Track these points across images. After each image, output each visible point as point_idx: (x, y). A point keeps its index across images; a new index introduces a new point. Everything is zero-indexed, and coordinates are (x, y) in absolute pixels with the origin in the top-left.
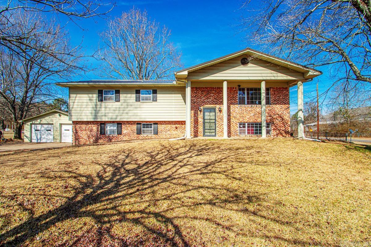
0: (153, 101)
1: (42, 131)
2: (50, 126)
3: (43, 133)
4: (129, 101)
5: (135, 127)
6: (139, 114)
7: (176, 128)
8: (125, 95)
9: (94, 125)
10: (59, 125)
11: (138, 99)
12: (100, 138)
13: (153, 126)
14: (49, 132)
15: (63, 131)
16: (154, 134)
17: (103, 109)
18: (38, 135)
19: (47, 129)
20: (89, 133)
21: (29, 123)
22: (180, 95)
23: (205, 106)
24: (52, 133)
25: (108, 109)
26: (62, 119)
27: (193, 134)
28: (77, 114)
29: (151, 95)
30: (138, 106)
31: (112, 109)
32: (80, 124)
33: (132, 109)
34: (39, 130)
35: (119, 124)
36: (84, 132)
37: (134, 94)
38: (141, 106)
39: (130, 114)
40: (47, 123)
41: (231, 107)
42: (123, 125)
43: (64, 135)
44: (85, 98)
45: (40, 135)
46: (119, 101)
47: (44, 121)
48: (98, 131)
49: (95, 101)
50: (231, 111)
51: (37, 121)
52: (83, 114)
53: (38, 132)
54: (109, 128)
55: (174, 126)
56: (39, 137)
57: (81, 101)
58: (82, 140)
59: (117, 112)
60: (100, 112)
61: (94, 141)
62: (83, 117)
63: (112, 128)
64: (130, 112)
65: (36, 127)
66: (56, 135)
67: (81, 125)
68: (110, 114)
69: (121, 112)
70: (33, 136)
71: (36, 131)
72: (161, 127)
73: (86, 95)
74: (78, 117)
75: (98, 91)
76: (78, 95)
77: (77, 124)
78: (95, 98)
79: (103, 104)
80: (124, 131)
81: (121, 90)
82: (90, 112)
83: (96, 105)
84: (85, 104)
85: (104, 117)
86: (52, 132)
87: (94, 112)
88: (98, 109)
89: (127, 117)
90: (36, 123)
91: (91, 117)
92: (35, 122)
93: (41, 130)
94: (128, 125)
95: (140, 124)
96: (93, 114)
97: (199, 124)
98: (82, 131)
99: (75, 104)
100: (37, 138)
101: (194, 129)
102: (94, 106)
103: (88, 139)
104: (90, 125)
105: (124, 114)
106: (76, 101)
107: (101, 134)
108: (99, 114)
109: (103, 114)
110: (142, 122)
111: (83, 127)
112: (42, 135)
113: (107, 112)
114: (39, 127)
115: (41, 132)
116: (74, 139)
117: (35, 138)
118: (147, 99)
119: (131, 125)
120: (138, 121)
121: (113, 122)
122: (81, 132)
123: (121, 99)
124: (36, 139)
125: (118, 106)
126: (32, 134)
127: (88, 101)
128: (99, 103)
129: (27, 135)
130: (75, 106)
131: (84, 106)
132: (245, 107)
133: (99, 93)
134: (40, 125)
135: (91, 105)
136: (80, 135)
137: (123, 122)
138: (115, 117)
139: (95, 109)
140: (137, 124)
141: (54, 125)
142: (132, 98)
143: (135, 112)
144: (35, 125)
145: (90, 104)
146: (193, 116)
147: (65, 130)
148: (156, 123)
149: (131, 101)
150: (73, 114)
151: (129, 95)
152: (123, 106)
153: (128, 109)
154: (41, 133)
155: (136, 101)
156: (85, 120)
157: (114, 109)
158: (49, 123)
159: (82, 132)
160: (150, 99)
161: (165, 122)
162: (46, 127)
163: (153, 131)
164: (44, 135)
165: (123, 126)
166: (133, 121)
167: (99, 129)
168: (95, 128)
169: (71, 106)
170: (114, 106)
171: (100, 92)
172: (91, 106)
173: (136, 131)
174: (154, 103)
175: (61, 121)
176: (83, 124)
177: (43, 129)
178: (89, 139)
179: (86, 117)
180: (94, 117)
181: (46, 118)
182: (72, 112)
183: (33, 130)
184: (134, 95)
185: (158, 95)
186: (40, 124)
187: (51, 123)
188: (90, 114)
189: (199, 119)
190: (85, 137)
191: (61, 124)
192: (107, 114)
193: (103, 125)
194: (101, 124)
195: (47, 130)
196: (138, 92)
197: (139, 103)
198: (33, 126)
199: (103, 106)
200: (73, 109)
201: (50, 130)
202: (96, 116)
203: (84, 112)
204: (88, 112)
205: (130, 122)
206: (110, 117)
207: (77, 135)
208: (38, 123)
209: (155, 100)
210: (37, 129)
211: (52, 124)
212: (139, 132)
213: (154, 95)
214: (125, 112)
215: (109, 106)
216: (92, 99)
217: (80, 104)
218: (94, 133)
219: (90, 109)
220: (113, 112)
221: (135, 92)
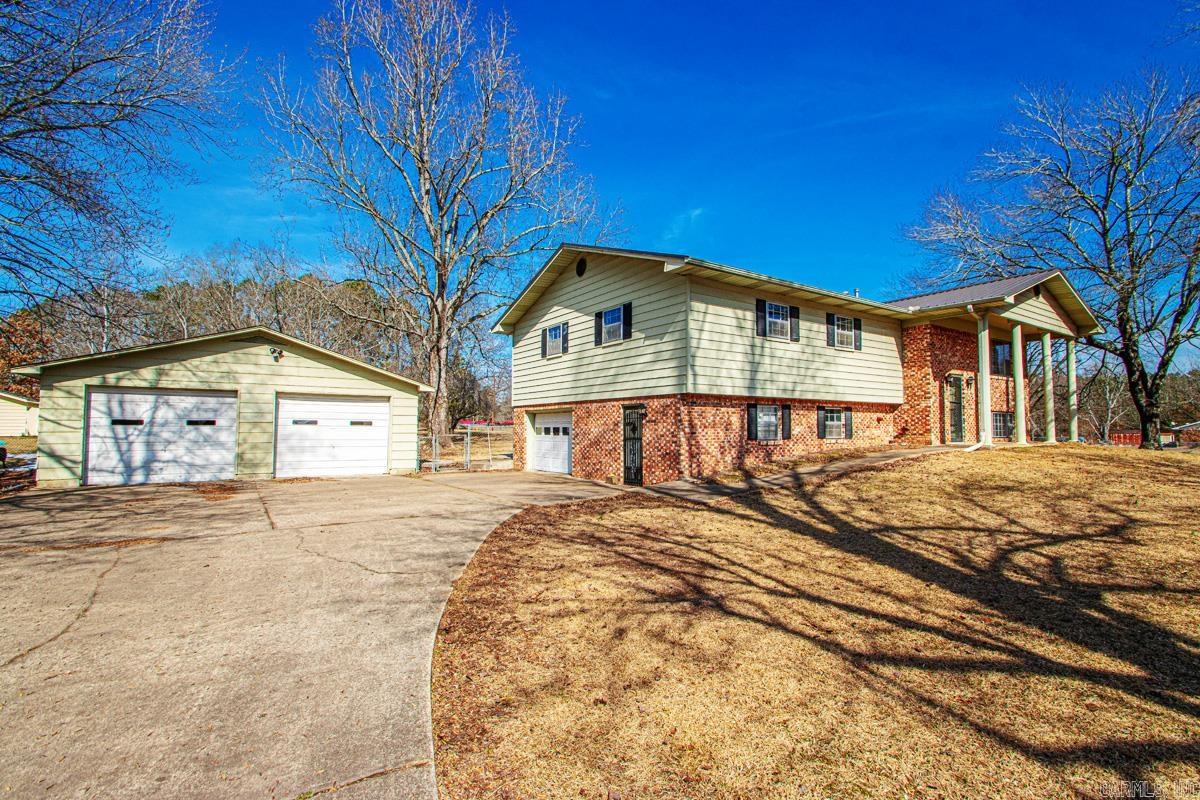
0: (856, 347)
1: (163, 425)
2: (212, 402)
3: (166, 435)
4: (814, 343)
5: (813, 417)
6: (833, 382)
7: (879, 420)
8: (808, 324)
9: (733, 410)
10: (272, 397)
11: (830, 342)
12: (748, 451)
13: (843, 415)
14: (206, 429)
15: (286, 427)
16: (846, 438)
17: (767, 360)
18: (131, 443)
19: (195, 417)
20: (722, 435)
21: (79, 385)
22: (892, 340)
24: (224, 437)
25: (776, 362)
26: (285, 371)
27: (939, 436)
28: (709, 372)
29: (853, 333)
30: (831, 360)
31: (785, 362)
32: (700, 405)
33: (822, 366)
34: (140, 422)
35: (787, 407)
36: (710, 431)
37: (821, 323)
38: (838, 360)
39: (817, 381)
40: (204, 387)
42: (792, 411)
43: (293, 442)
44: (727, 321)
45: (149, 445)
46: (797, 340)
47: (180, 374)
48: (742, 427)
49: (749, 333)
51: (135, 374)
52: (724, 373)
53: (131, 429)
54: (765, 418)
55: (875, 416)
56: (139, 455)
57: (717, 328)
58: (707, 460)
59: (794, 371)
60: (761, 369)
61: (734, 461)
62: (724, 382)
64: (819, 374)
65: (121, 403)
66: (254, 447)
67: (703, 408)
68: (782, 378)
69: (803, 372)
70: (92, 454)
71: (120, 429)
72: (857, 417)
73: (728, 312)
74: (713, 381)
75: (755, 302)
76: (712, 308)
77: (693, 403)
78: (749, 325)
79: (767, 344)
80: (796, 430)
81: (801, 309)
82: (740, 365)
83: (753, 346)
84: (728, 339)
85: (768, 385)
86: (221, 429)
87: (747, 367)
88: (757, 358)
89: (812, 387)
90: (125, 383)
91: (741, 383)
92: (119, 379)
93: (152, 423)
94: (802, 412)
95: (823, 408)
96: (748, 375)
97: (946, 412)
98: (705, 427)
99: (705, 335)
100: (122, 460)
101: (940, 425)
102: (749, 350)
103: (719, 456)
104: (723, 409)
105: (808, 380)
106: (706, 327)
107: (749, 438)
108: (760, 376)
109: (768, 376)
110: (826, 402)
111: (709, 415)
112: (159, 447)
113: (775, 369)
114: (141, 407)
115: (156, 429)
116: (687, 455)
117: (114, 460)
118: (843, 343)
119: (806, 412)
120: (819, 401)
121: (774, 401)
122: (704, 433)
123: (801, 333)
124: (120, 468)
125: (796, 356)
126: (91, 440)
127: (736, 332)
128: (758, 341)
129: (61, 450)
130: (703, 344)
133: (757, 310)
134: (151, 398)
135: (741, 345)
136: (701, 442)
137: (792, 401)
138: (790, 386)
139: (750, 358)
140: (820, 408)
141: (244, 396)
142: (820, 336)
143: (827, 374)
144: (116, 397)
145: (738, 340)
146: (939, 394)
147: (295, 422)
148: (849, 407)
149: (819, 343)
150: (699, 370)
151: (815, 326)
152: (805, 357)
153: (815, 365)
154: (152, 439)
155: (828, 344)
156: (729, 392)
157: (790, 362)
158: (215, 386)
159: (706, 430)
160: (851, 344)
161: (861, 404)
162: (183, 405)
163: (843, 430)
164: (172, 447)
165: (793, 415)
167: (746, 421)
168: (735, 418)
169: (694, 343)
170: (789, 355)
171: (760, 308)
172: (740, 349)
173: (815, 430)
174: (857, 355)
175: (280, 381)
177: (163, 413)
178: (722, 453)
179: (728, 382)
180: (747, 383)
181: (196, 362)
182: (698, 362)
183: (100, 421)
184: (823, 328)
185: (864, 335)
186: (154, 389)
187: (227, 387)
188: (739, 374)
189: (945, 401)
190: (714, 450)
191: (279, 395)
192: (775, 377)
193: (752, 411)
194: (750, 406)
195: (190, 423)
196: (830, 320)
197: (831, 351)
198: (98, 399)
199: (767, 351)
200: (700, 353)
201: (212, 423)
202: (753, 379)
203: (726, 364)
204: (734, 365)
206: (782, 386)
207: (693, 442)
208: (144, 384)
209: (858, 347)
210: (129, 417)
211: (234, 393)
212: (822, 433)
213: (858, 332)
214: (810, 373)
215: (779, 353)
216: (744, 324)
217: (716, 337)
218: (734, 436)
219: (740, 357)
220: (787, 371)
221: (825, 320)
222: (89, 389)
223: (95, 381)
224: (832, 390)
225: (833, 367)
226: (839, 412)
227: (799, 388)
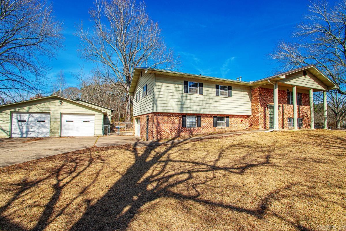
0: (229, 96)
1: (31, 122)
2: (44, 116)
3: (32, 124)
4: (210, 95)
5: (212, 120)
6: (218, 108)
7: (242, 121)
8: (207, 89)
9: (176, 117)
10: (59, 114)
11: (217, 94)
12: (182, 131)
13: (225, 119)
14: (42, 123)
15: (64, 122)
16: (226, 127)
17: (188, 101)
18: (22, 127)
19: (39, 120)
20: (171, 125)
21: (9, 111)
22: (247, 93)
23: (270, 104)
24: (47, 125)
25: (192, 101)
26: (63, 107)
27: (263, 127)
28: (163, 105)
29: (228, 91)
30: (218, 100)
31: (196, 101)
32: (162, 116)
33: (213, 103)
34: (25, 121)
35: (199, 116)
36: (166, 125)
38: (220, 101)
39: (211, 107)
40: (40, 111)
41: (284, 106)
42: (202, 118)
43: (66, 127)
44: (171, 88)
45: (27, 127)
46: (202, 94)
47: (35, 108)
48: (180, 123)
49: (181, 92)
50: (284, 109)
51: (23, 108)
52: (169, 105)
53: (23, 123)
54: (189, 120)
55: (240, 119)
56: (24, 130)
57: (167, 91)
58: (164, 134)
59: (201, 104)
60: (186, 104)
61: (176, 134)
62: (169, 108)
63: (191, 120)
64: (212, 105)
65: (20, 116)
66: (55, 128)
67: (163, 117)
68: (195, 107)
69: (204, 105)
70: (13, 129)
71: (20, 123)
72: (231, 120)
74: (165, 108)
75: (183, 82)
76: (164, 84)
77: (159, 115)
78: (181, 89)
79: (188, 96)
80: (203, 124)
81: (204, 84)
82: (176, 103)
83: (182, 96)
84: (171, 94)
85: (189, 109)
86: (46, 123)
87: (180, 103)
88: (184, 100)
89: (209, 110)
90: (20, 111)
91: (177, 108)
92: (19, 110)
93: (28, 121)
94: (206, 118)
95: (216, 117)
96: (180, 106)
97: (267, 118)
98: (164, 123)
99: (161, 93)
100: (20, 131)
101: (264, 123)
102: (180, 98)
103: (170, 132)
104: (171, 117)
105: (207, 107)
106: (162, 90)
107: (183, 127)
108: (185, 106)
109: (189, 106)
110: (217, 115)
111: (165, 119)
112: (30, 128)
113: (192, 104)
114: (25, 117)
115: (29, 123)
116: (156, 132)
117: (18, 131)
118: (223, 95)
119: (208, 118)
120: (214, 115)
121: (194, 114)
122: (163, 125)
123: (204, 91)
124: (20, 133)
125: (201, 99)
126: (13, 126)
127: (175, 92)
128: (184, 95)
129: (4, 128)
130: (161, 96)
131: (170, 97)
132: (291, 106)
133: (184, 84)
134: (28, 115)
136: (162, 128)
137: (202, 114)
138: (198, 109)
139: (181, 100)
140: (214, 117)
141: (52, 114)
142: (213, 92)
143: (216, 105)
144: (19, 115)
145: (176, 94)
146: (263, 112)
147: (67, 121)
148: (228, 117)
149: (212, 95)
150: (158, 105)
151: (210, 89)
152: (205, 100)
153: (210, 102)
154: (28, 125)
155: (216, 95)
156: (171, 111)
157: (199, 102)
158: (44, 111)
159: (164, 124)
160: (227, 95)
161: (234, 115)
162: (36, 117)
163: (225, 124)
164: (33, 128)
165: (202, 119)
166: (210, 114)
167: (181, 121)
168: (177, 120)
169: (157, 96)
170: (198, 99)
171: (186, 83)
172: (177, 97)
173: (213, 124)
174: (230, 98)
175: (62, 110)
176: (165, 116)
177: (31, 119)
178: (171, 132)
179: (172, 108)
180: (179, 108)
181: (39, 105)
182: (158, 102)
183: (15, 120)
184: (214, 90)
185: (233, 92)
186: (28, 112)
187: (47, 112)
188: (176, 106)
189: (266, 114)
190: (167, 130)
191: (62, 114)
192: (192, 107)
193: (184, 118)
194: (183, 116)
195: (38, 121)
196: (217, 87)
197: (218, 97)
198: (14, 115)
199: (188, 98)
200: (159, 99)
201: (44, 121)
202: (182, 107)
203: (170, 102)
204: (174, 103)
205: (208, 115)
206: (195, 109)
207: (159, 128)
208: (25, 111)
209: (230, 96)
210: (22, 119)
211: (49, 113)
212: (215, 125)
213: (230, 91)
214: (208, 105)
215: (194, 99)
216: (178, 89)
217: (166, 94)
218: (176, 126)
219: (176, 100)
220: (198, 104)
221: (215, 87)
222: (12, 113)
223: (13, 110)
224: (218, 110)
225: (218, 103)
226: (224, 118)
227: (202, 110)
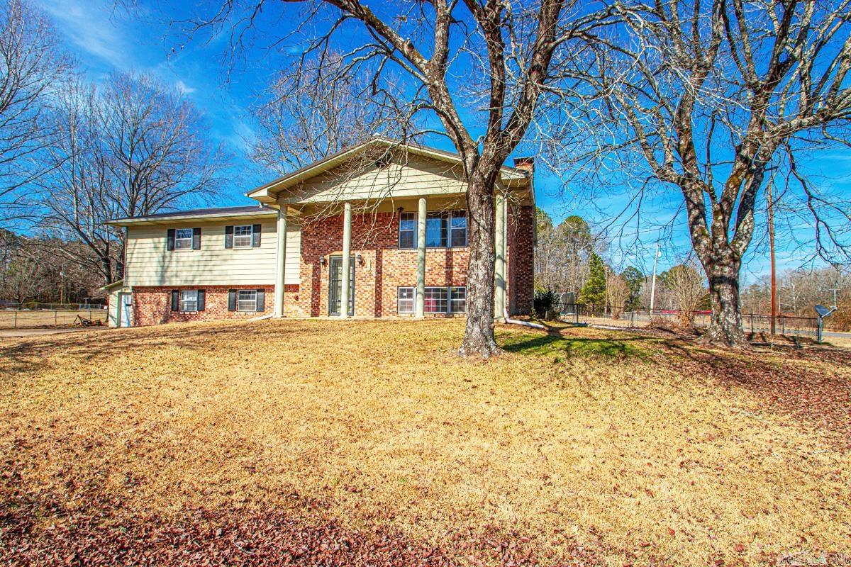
0: (254, 246)
4: (213, 248)
5: (226, 297)
6: (229, 272)
7: (297, 298)
8: (208, 237)
9: (163, 294)
11: (229, 245)
12: (172, 318)
13: (256, 295)
16: (258, 311)
17: (174, 264)
18: (129, 313)
20: (155, 308)
21: (117, 292)
22: (299, 234)
23: (334, 253)
25: (181, 264)
27: (309, 311)
28: (135, 274)
29: (251, 236)
30: (228, 257)
31: (187, 264)
32: (142, 292)
33: (218, 263)
35: (202, 290)
36: (148, 306)
37: (222, 234)
38: (235, 257)
39: (214, 273)
41: (384, 255)
42: (207, 294)
44: (149, 246)
46: (199, 249)
48: (168, 304)
49: (162, 250)
50: (384, 262)
51: (128, 288)
52: (145, 274)
53: (130, 308)
54: (186, 299)
55: (292, 295)
57: (142, 251)
58: (145, 321)
59: (195, 268)
60: (170, 269)
62: (145, 279)
63: (191, 299)
64: (216, 268)
67: (145, 294)
68: (185, 273)
69: (202, 268)
70: (122, 316)
71: (127, 307)
72: (269, 297)
73: (150, 240)
74: (138, 279)
75: (167, 231)
76: (140, 241)
77: (139, 291)
78: (162, 245)
79: (174, 255)
80: (209, 305)
81: (202, 228)
82: (155, 269)
83: (164, 257)
84: (148, 255)
85: (174, 279)
87: (160, 269)
88: (166, 264)
89: (209, 278)
91: (156, 279)
92: (125, 290)
94: (215, 294)
95: (235, 291)
96: (159, 274)
97: (321, 289)
98: (145, 303)
99: (135, 256)
101: (313, 301)
102: (161, 259)
104: (156, 294)
105: (206, 273)
106: (136, 251)
107: (173, 309)
108: (168, 274)
109: (174, 273)
110: (238, 286)
111: (147, 297)
113: (179, 269)
118: (243, 244)
119: (219, 294)
120: (231, 286)
121: (193, 288)
122: (144, 307)
123: (202, 244)
124: (127, 321)
125: (196, 259)
126: (122, 311)
127: (153, 251)
128: (168, 253)
129: (114, 315)
130: (134, 260)
131: (146, 260)
132: (412, 253)
133: (168, 236)
135: (157, 257)
136: (142, 312)
137: (206, 286)
138: (191, 278)
139: (162, 264)
140: (231, 291)
142: (219, 243)
143: (224, 268)
144: (126, 296)
145: (155, 255)
146: (311, 274)
148: (261, 289)
149: (218, 248)
150: (130, 274)
151: (215, 237)
152: (204, 258)
153: (213, 263)
155: (226, 247)
156: (147, 284)
157: (191, 263)
159: (145, 305)
160: (249, 244)
163: (256, 305)
165: (208, 296)
166: (223, 286)
167: (171, 300)
168: (164, 298)
170: (191, 259)
171: (171, 234)
172: (157, 260)
173: (227, 305)
174: (256, 250)
176: (147, 292)
178: (154, 318)
179: (148, 279)
180: (159, 278)
182: (130, 270)
183: (123, 305)
184: (223, 237)
185: (263, 235)
188: (154, 274)
189: (321, 280)
190: (149, 315)
192: (179, 273)
193: (175, 294)
194: (173, 291)
196: (229, 230)
197: (230, 252)
198: (123, 297)
199: (174, 259)
200: (131, 266)
202: (162, 276)
203: (146, 269)
204: (151, 269)
205: (220, 286)
206: (184, 278)
207: (138, 312)
209: (257, 244)
210: (129, 303)
212: (233, 307)
213: (257, 234)
214: (207, 268)
215: (183, 259)
216: (158, 245)
217: (140, 256)
218: (162, 309)
219: (155, 264)
220: (189, 268)
221: (224, 231)
222: (120, 294)
223: (119, 291)
224: (228, 278)
225: (230, 262)
226: (254, 293)
227: (198, 279)
